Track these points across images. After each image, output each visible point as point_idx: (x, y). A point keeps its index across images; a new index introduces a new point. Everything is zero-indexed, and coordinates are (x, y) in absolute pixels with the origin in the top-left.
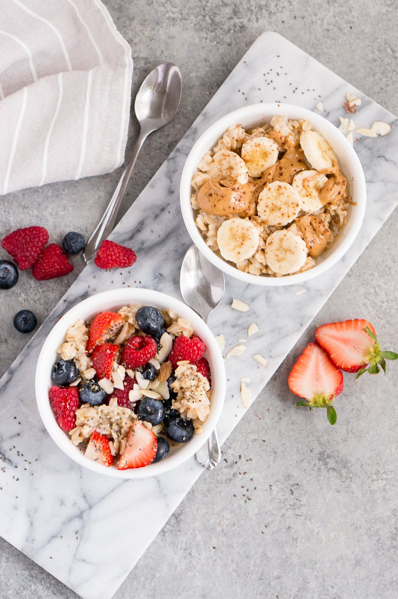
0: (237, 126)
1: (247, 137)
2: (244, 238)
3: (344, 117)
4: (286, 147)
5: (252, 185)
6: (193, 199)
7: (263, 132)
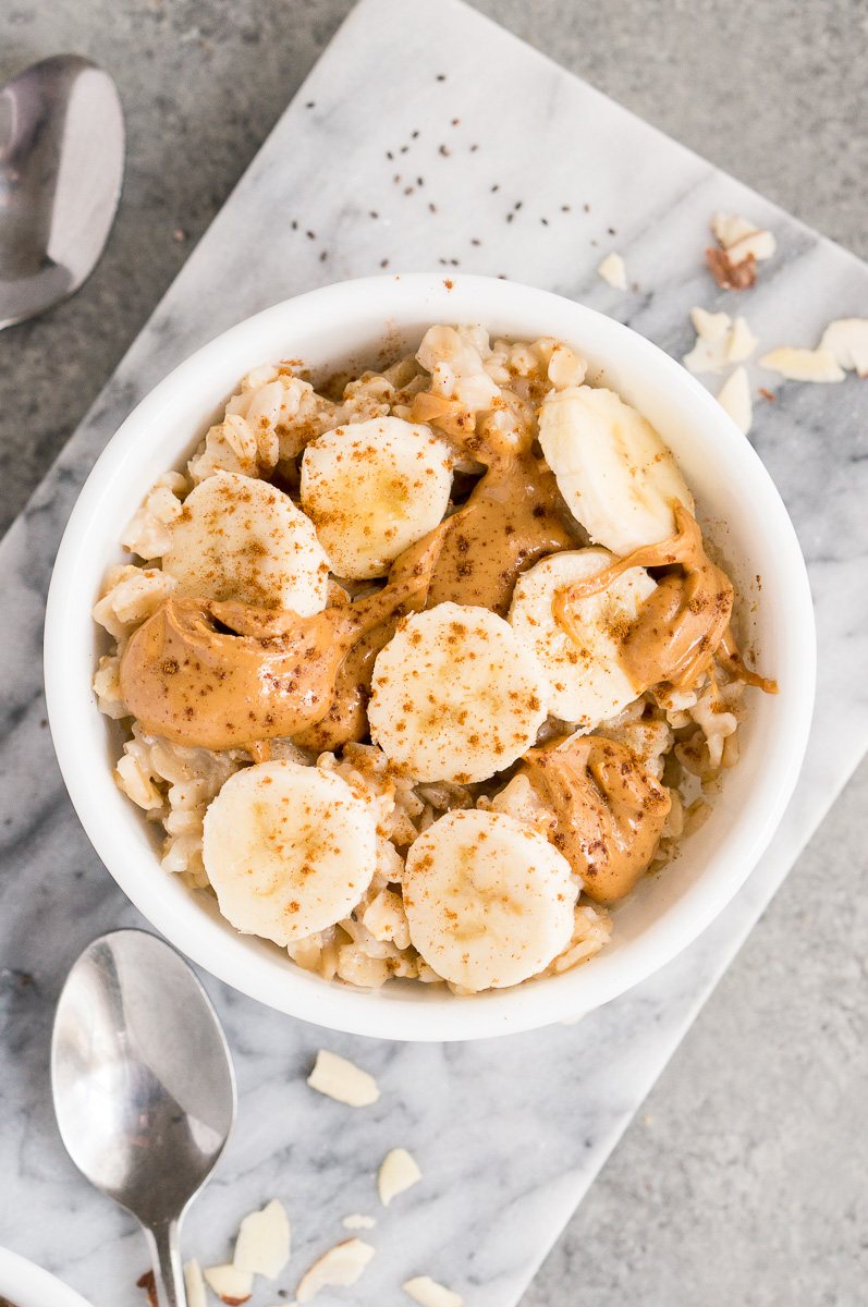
0: (283, 372)
1: (323, 416)
2: (313, 848)
3: (712, 309)
4: (483, 459)
5: (347, 616)
6: (104, 678)
7: (387, 394)
